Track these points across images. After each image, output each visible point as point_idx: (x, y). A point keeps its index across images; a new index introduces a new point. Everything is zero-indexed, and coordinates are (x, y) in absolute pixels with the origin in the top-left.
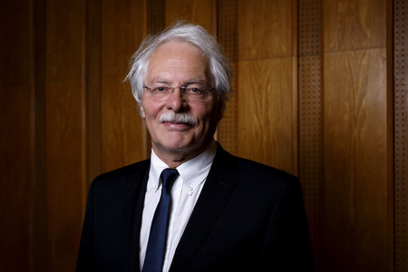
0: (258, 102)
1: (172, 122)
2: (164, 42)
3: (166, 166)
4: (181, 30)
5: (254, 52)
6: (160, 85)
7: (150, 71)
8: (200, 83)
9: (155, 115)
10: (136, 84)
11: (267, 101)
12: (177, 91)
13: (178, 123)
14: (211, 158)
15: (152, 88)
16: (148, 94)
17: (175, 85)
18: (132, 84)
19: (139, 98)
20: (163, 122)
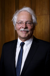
0: (40, 25)
1: (23, 31)
2: (21, 11)
3: (22, 42)
4: (25, 8)
5: (39, 14)
6: (20, 22)
7: (18, 19)
8: (30, 21)
9: (19, 29)
10: (14, 22)
11: (42, 25)
12: (24, 23)
13: (25, 31)
14: (32, 39)
15: (18, 23)
16: (17, 24)
17: (24, 22)
18: (13, 22)
19: (15, 25)
20: (21, 31)
